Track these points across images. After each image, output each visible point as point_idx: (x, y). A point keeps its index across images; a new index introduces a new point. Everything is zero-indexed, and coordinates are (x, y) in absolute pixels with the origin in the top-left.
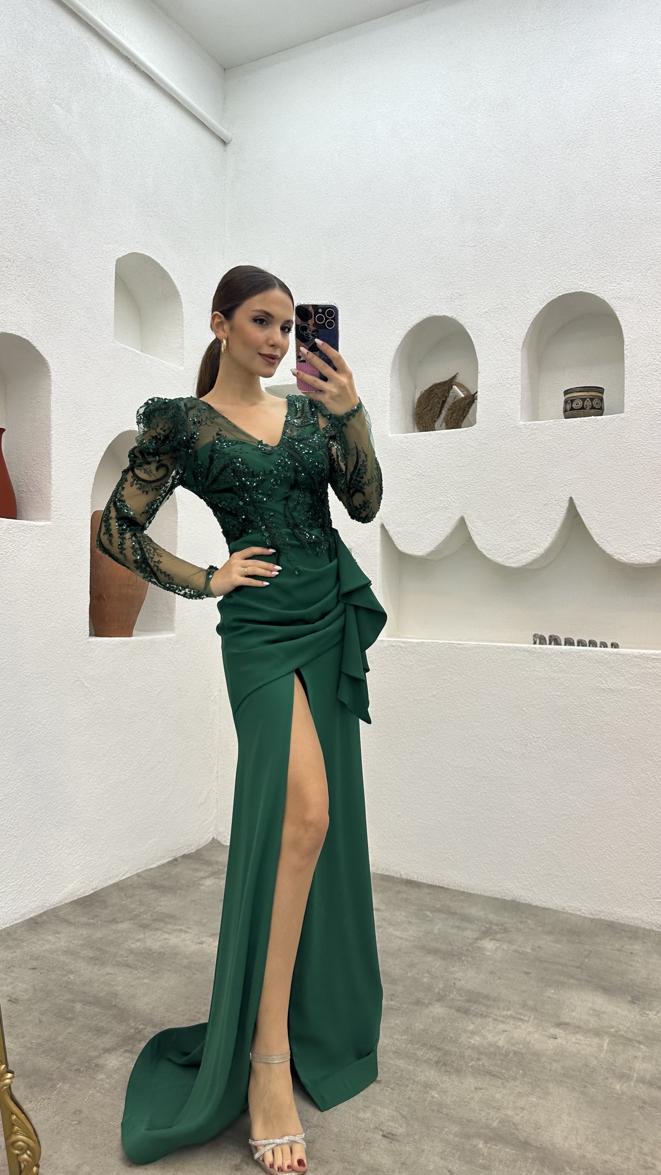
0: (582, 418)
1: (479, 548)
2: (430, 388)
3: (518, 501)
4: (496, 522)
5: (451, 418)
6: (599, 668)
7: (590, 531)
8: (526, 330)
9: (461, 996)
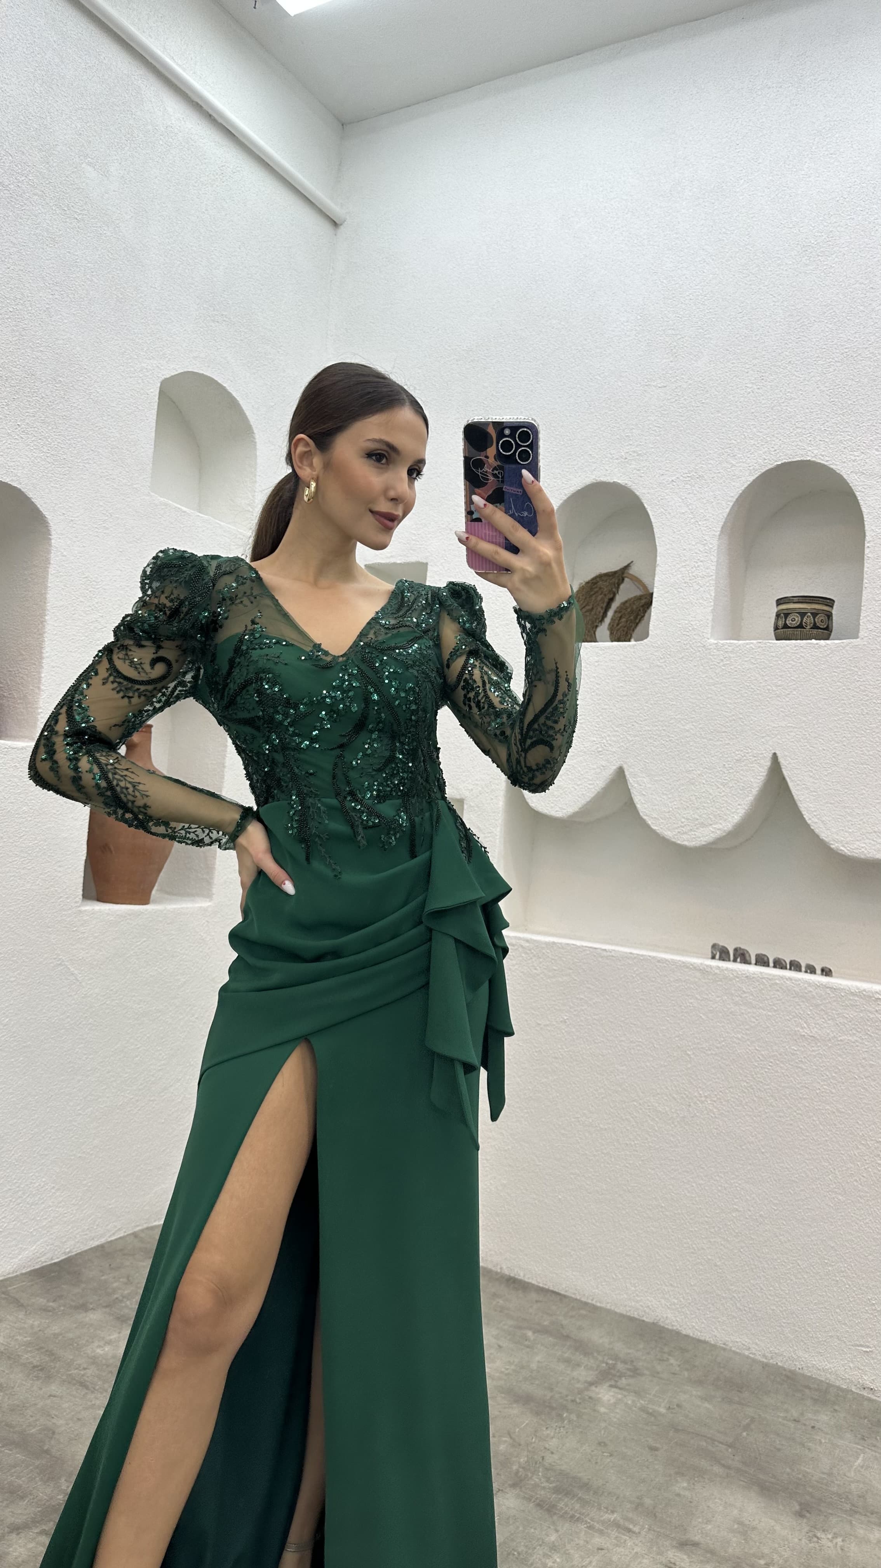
0: (798, 641)
1: (641, 814)
2: (593, 579)
3: (699, 753)
4: (668, 779)
5: (618, 625)
6: (799, 1005)
7: (799, 805)
8: (728, 510)
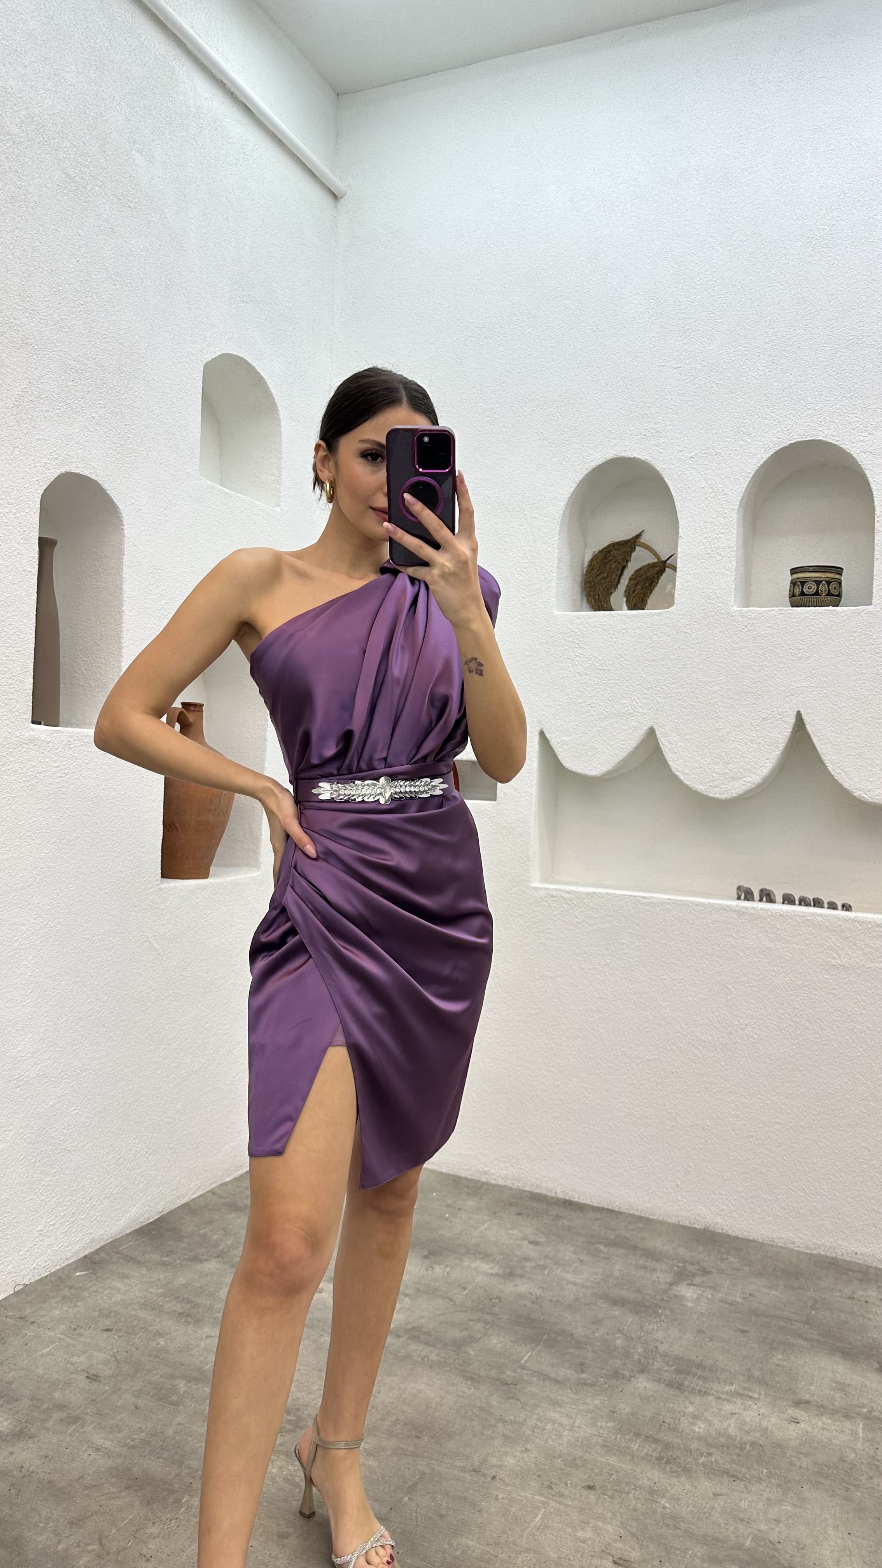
0: (817, 608)
1: (673, 770)
2: (606, 550)
3: (727, 712)
4: (698, 738)
5: (632, 593)
7: (824, 757)
8: (745, 486)
9: (668, 1364)
